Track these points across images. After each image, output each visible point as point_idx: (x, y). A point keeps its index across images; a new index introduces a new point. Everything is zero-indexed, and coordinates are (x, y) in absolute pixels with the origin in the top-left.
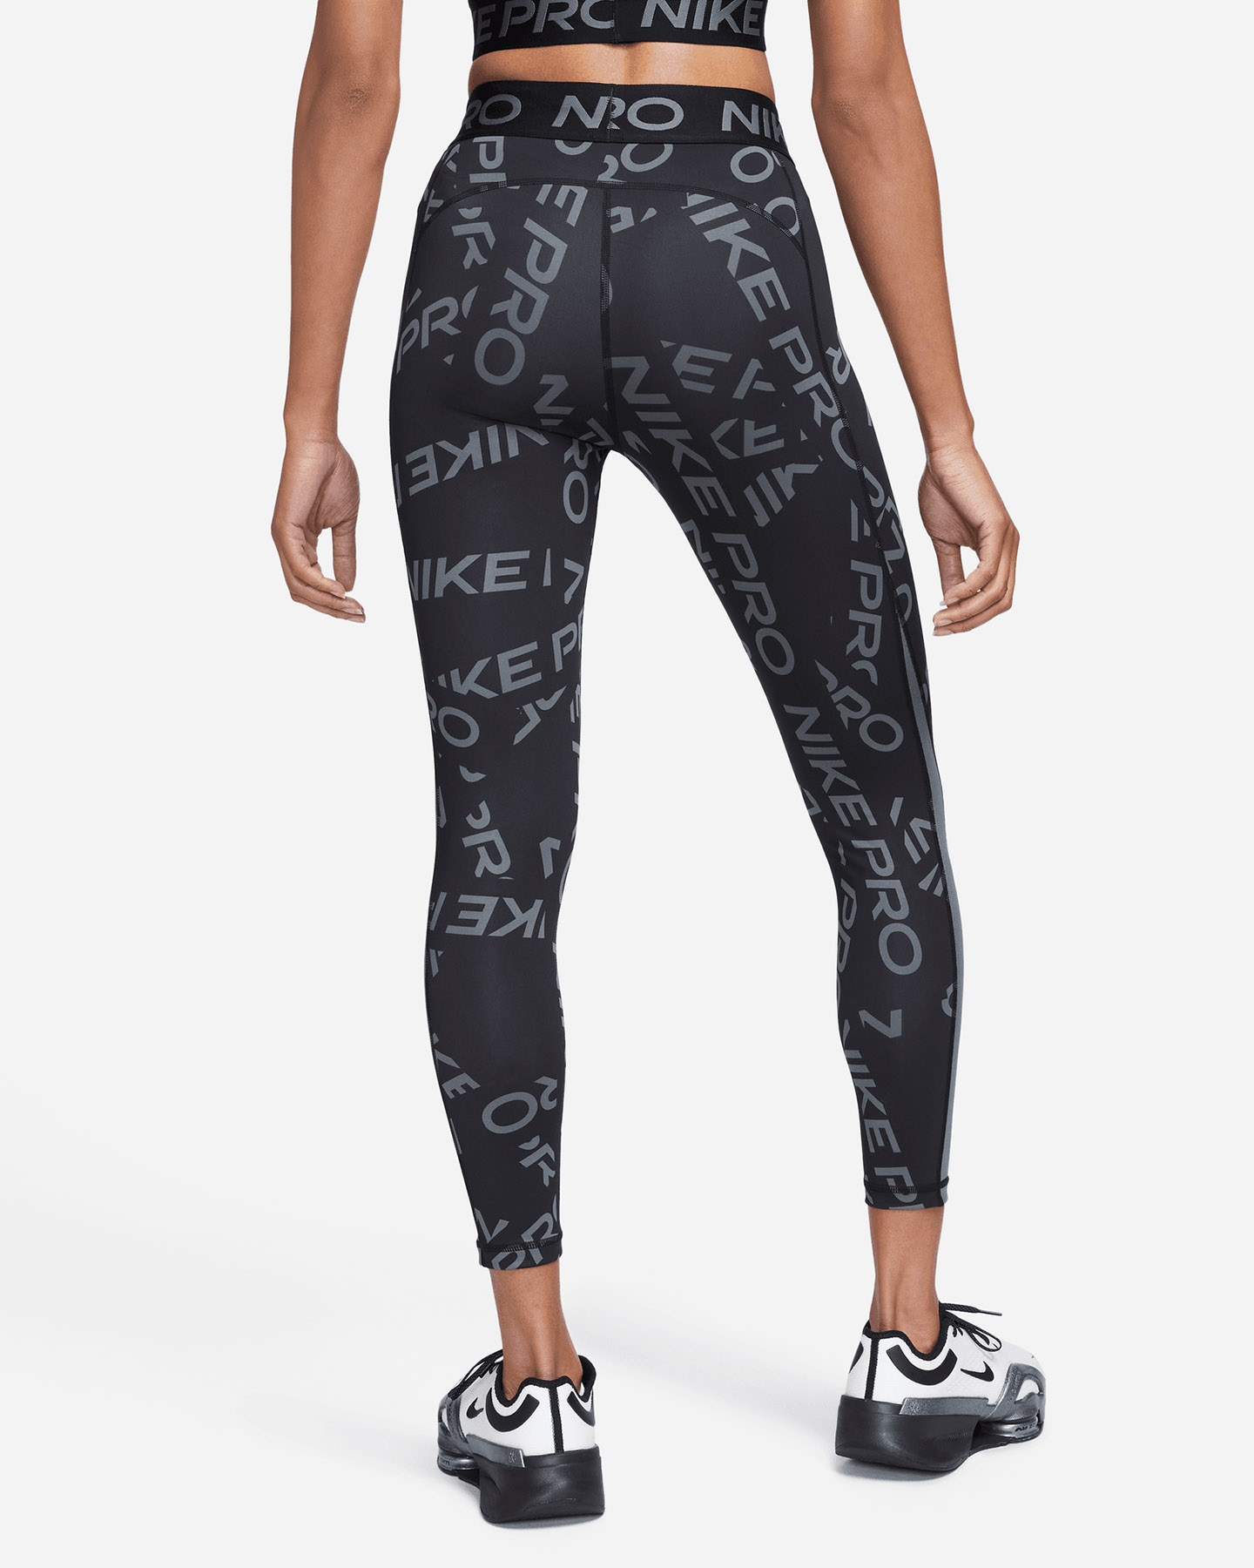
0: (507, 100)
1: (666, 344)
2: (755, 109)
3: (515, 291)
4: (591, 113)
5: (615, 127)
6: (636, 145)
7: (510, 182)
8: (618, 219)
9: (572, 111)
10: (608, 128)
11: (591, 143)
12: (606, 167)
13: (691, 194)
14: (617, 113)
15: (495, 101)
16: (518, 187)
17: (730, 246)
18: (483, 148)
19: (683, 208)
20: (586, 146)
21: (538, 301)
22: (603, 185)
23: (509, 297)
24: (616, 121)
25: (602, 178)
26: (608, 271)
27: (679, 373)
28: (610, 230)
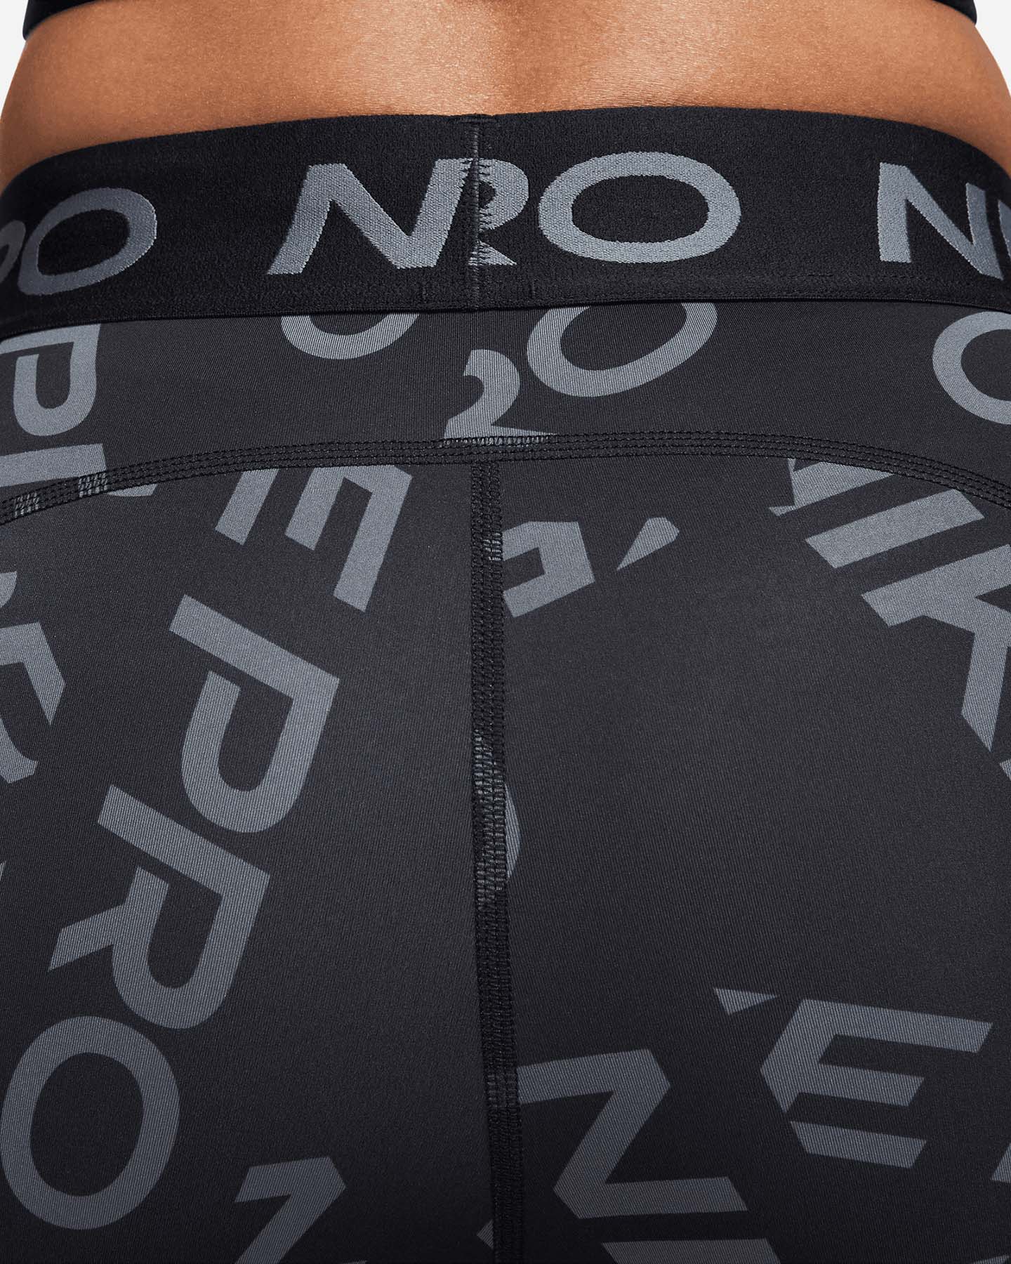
0: (108, 206)
1: (734, 1000)
2: (974, 198)
3: (140, 872)
4: (406, 216)
5: (496, 258)
6: (578, 311)
7: (119, 475)
8: (530, 565)
9: (337, 218)
10: (472, 262)
11: (416, 316)
12: (472, 391)
13: (803, 462)
14: (499, 213)
15: (69, 214)
16: (148, 490)
17: (965, 639)
18: (27, 370)
19: (779, 511)
20: (394, 327)
21: (226, 903)
22: (466, 450)
23: (117, 896)
24: (500, 238)
25: (462, 426)
26: (499, 756)
27: (785, 1101)
28: (499, 607)
